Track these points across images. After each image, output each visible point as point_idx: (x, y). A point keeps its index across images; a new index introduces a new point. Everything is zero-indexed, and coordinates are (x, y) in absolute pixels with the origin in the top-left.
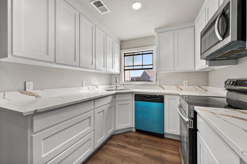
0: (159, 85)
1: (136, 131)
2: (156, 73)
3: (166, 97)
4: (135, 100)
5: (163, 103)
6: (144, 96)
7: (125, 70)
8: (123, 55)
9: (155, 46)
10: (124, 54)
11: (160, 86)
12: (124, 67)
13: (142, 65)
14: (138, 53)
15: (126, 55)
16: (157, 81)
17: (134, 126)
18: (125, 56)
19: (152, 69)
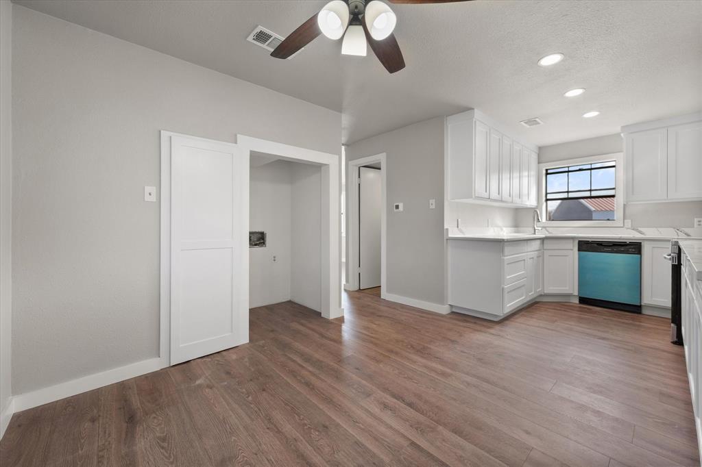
0: (632, 226)
1: (580, 302)
2: (624, 205)
3: (645, 245)
4: (579, 250)
5: (639, 256)
6: (597, 244)
7: (547, 200)
8: (544, 172)
9: (621, 155)
10: (547, 170)
11: (633, 229)
12: (547, 194)
13: (591, 190)
14: (581, 167)
15: (549, 171)
16: (625, 221)
17: (576, 293)
18: (547, 174)
19: (613, 196)
